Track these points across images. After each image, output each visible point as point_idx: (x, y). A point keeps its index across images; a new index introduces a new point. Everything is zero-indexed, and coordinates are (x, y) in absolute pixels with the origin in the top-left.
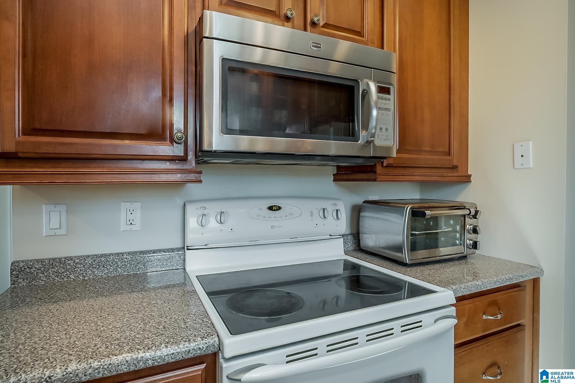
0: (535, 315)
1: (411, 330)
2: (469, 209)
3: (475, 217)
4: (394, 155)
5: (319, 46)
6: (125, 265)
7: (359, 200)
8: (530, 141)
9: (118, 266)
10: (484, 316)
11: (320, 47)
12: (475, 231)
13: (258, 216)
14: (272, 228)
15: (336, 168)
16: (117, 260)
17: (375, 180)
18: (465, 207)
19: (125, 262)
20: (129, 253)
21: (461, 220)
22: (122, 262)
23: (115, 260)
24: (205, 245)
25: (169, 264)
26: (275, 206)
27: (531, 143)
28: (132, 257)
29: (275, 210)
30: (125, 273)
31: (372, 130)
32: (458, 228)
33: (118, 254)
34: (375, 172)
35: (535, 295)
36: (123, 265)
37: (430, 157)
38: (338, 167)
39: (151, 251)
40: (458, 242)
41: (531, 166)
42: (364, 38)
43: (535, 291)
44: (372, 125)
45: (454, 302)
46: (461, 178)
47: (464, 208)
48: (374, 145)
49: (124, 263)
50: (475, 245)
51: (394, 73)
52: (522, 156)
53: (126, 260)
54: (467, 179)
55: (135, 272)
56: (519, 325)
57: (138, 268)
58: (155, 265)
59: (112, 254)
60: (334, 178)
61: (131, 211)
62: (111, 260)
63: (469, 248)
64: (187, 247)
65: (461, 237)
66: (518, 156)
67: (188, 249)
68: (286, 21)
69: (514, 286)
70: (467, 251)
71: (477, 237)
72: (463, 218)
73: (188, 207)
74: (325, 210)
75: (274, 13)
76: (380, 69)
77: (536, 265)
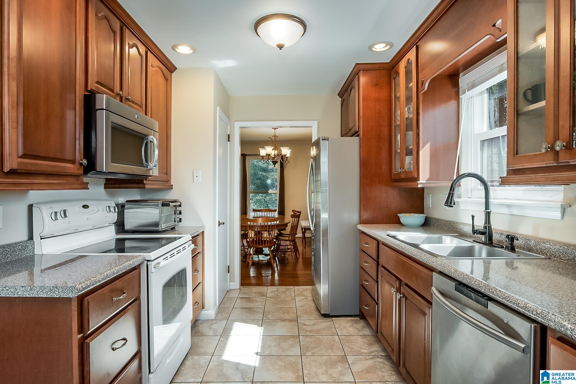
0: (203, 248)
1: (184, 250)
3: (180, 206)
4: (158, 175)
5: (138, 117)
7: (121, 200)
8: (200, 170)
12: (180, 213)
13: (79, 212)
14: (87, 220)
15: (105, 180)
18: (176, 201)
24: (52, 234)
26: (85, 205)
27: (200, 171)
29: (86, 208)
31: (155, 163)
32: (173, 213)
34: (143, 183)
37: (163, 176)
38: (107, 179)
40: (173, 220)
41: (200, 182)
42: (141, 108)
43: (203, 237)
44: (156, 160)
45: (191, 239)
50: (180, 220)
51: (157, 132)
52: (197, 177)
54: (171, 187)
56: (199, 253)
60: (104, 186)
63: (177, 222)
64: (41, 237)
65: (175, 217)
66: (195, 177)
67: (41, 239)
68: (116, 96)
69: (198, 235)
70: (176, 223)
71: (180, 216)
72: (175, 207)
73: (44, 208)
74: (109, 207)
75: (112, 91)
76: (154, 131)
77: (203, 226)
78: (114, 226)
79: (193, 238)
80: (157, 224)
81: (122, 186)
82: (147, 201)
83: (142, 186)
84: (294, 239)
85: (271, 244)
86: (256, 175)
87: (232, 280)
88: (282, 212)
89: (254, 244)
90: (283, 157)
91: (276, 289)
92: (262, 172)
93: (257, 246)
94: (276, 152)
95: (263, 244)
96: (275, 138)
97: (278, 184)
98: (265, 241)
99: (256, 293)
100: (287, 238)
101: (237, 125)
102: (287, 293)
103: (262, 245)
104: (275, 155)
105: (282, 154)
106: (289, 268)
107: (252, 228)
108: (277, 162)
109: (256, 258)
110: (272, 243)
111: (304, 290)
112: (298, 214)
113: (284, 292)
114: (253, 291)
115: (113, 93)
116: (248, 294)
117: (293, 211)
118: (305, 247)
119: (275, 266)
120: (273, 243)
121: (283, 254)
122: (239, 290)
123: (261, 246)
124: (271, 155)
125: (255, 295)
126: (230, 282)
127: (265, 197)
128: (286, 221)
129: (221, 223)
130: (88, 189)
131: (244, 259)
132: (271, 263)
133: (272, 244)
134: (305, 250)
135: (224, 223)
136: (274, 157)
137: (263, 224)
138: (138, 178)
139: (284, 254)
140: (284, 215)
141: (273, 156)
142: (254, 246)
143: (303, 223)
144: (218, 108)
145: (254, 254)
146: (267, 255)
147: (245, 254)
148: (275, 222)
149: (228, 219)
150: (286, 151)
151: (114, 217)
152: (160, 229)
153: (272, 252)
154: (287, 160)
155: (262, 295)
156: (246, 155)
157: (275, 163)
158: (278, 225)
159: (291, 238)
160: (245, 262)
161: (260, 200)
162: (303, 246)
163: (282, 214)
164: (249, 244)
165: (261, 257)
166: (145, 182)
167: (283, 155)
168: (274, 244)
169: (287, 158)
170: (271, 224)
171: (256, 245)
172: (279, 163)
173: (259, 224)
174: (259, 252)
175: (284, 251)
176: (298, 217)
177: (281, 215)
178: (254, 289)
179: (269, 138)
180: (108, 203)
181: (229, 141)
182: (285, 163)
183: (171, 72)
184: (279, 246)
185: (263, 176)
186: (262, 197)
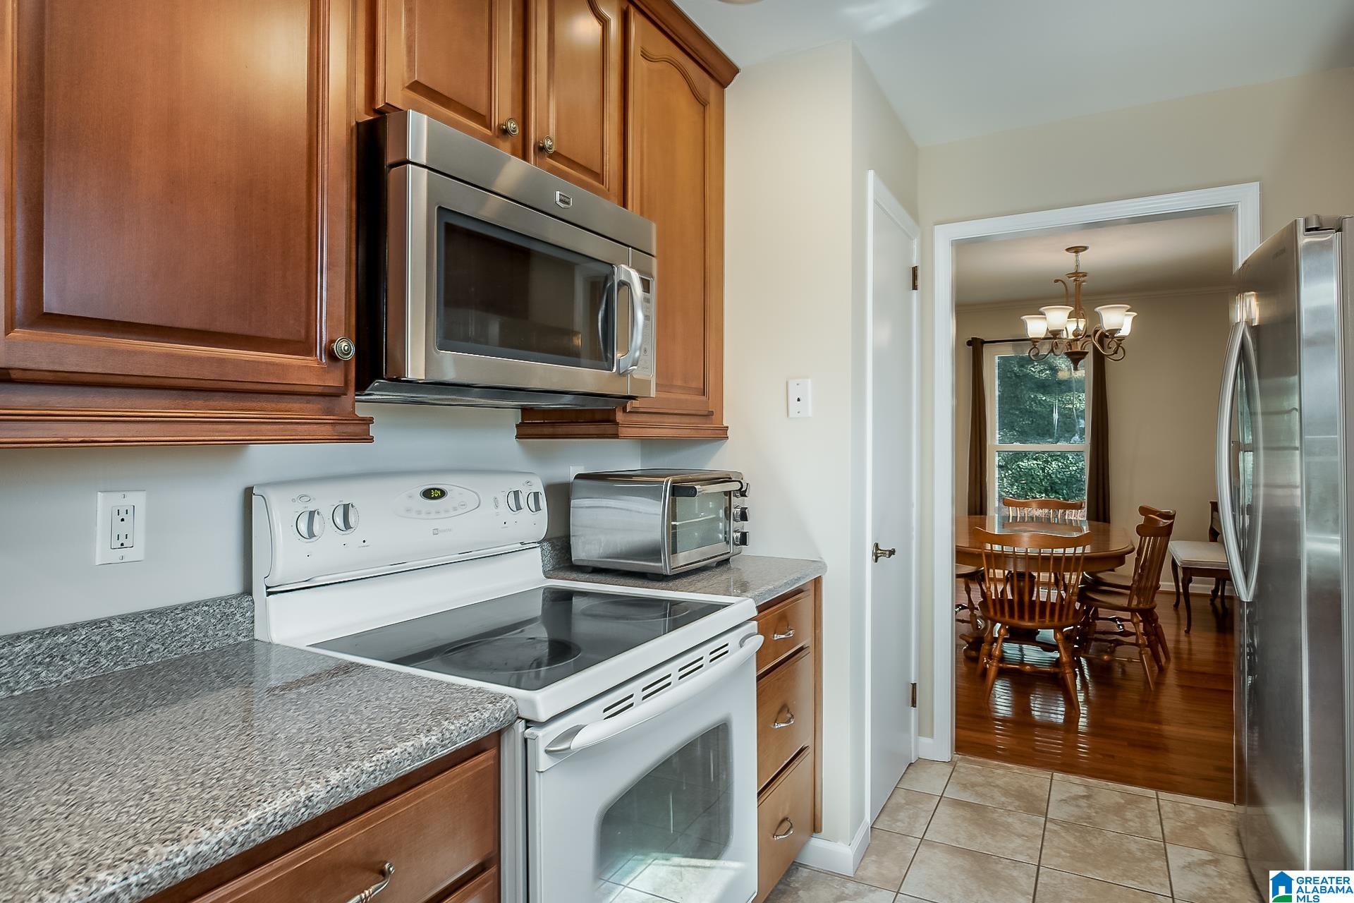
0: (817, 632)
1: (719, 659)
2: (740, 482)
3: (743, 494)
4: (653, 394)
5: (567, 200)
6: (118, 648)
7: (570, 471)
8: (809, 377)
9: (99, 653)
10: (775, 635)
11: (568, 203)
12: (744, 516)
13: (408, 510)
14: (434, 534)
15: (520, 412)
16: (98, 638)
17: (616, 436)
18: (730, 478)
19: (117, 640)
20: (124, 619)
21: (726, 499)
22: (109, 643)
23: (93, 638)
24: (306, 581)
25: (220, 633)
26: (434, 489)
27: (809, 380)
28: (133, 626)
29: (435, 498)
30: (118, 668)
31: (635, 352)
32: (722, 513)
33: (95, 624)
34: (614, 422)
35: (817, 602)
36: (112, 649)
37: (683, 397)
38: (525, 411)
39: (177, 609)
40: (721, 536)
41: (811, 416)
42: (603, 184)
43: (817, 597)
44: (636, 342)
45: (755, 613)
46: (717, 431)
47: (729, 480)
48: (632, 376)
49: (114, 643)
50: (743, 540)
51: (653, 256)
52: (799, 400)
53: (120, 635)
54: (721, 434)
55: (141, 663)
56: (801, 649)
57: (150, 653)
58: (188, 639)
59: (83, 625)
60: (517, 432)
61: (123, 515)
62: (83, 639)
63: (734, 544)
64: (268, 588)
65: (725, 528)
66: (793, 399)
67: (269, 594)
68: (498, 137)
69: (798, 591)
70: (732, 549)
71: (746, 526)
72: (727, 497)
73: (274, 496)
74: (516, 493)
75: (483, 119)
76: (635, 248)
77: (819, 560)
78: (539, 549)
79: (761, 609)
80: (653, 552)
81: (561, 430)
82: (631, 476)
83: (608, 428)
84: (1148, 607)
85: (1064, 619)
86: (1018, 401)
87: (925, 728)
88: (1100, 511)
89: (1003, 613)
90: (1106, 337)
91: (1081, 791)
92: (1037, 392)
93: (1016, 621)
94: (1082, 324)
95: (1037, 617)
96: (1075, 280)
97: (1085, 424)
98: (1043, 604)
99: (1006, 793)
100: (1123, 602)
101: (944, 238)
102: (1129, 815)
103: (1032, 618)
104: (1076, 333)
105: (1101, 327)
106: (1131, 697)
107: (998, 560)
108: (1083, 355)
109: (1011, 650)
110: (1067, 615)
111: (1203, 819)
112: (1163, 522)
113: (1118, 810)
114: (998, 782)
115: (489, 127)
116: (979, 789)
117: (1144, 511)
118: (1187, 632)
119: (1079, 687)
120: (1071, 616)
121: (1106, 653)
122: (949, 769)
123: (1027, 624)
124: (1065, 332)
125: (1003, 799)
126: (920, 733)
127: (1047, 462)
128: (1116, 546)
129: (883, 553)
130: (371, 440)
131: (972, 650)
132: (1064, 679)
133: (1067, 619)
134: (1190, 643)
135: (892, 552)
136: (1074, 340)
137: (1033, 552)
138: (599, 405)
139: (1112, 652)
140: (1109, 522)
141: (1071, 337)
142: (1002, 619)
143: (1182, 551)
144: (871, 174)
145: (1005, 640)
146: (1048, 647)
147: (975, 635)
148: (1079, 550)
149: (914, 533)
150: (1118, 319)
151: (537, 523)
152: (664, 565)
153: (1068, 638)
154: (1118, 346)
155: (1034, 805)
156: (983, 342)
157: (1076, 358)
158: (1088, 559)
159: (1139, 602)
160: (975, 660)
161: (1030, 470)
162: (1179, 624)
163: (1101, 516)
164: (989, 611)
165: (1032, 654)
166: (620, 416)
167: (1108, 331)
168: (1073, 618)
169: (1121, 339)
170: (1064, 553)
171: (1012, 616)
172: (1089, 360)
173: (1020, 550)
174: (1025, 636)
175: (1111, 642)
176: (1168, 531)
177: (1097, 520)
178: (1000, 771)
179: (1056, 281)
180: (517, 483)
181: (915, 287)
182: (1115, 357)
183: (723, 85)
184: (1093, 621)
185: (1040, 403)
186: (1035, 462)
